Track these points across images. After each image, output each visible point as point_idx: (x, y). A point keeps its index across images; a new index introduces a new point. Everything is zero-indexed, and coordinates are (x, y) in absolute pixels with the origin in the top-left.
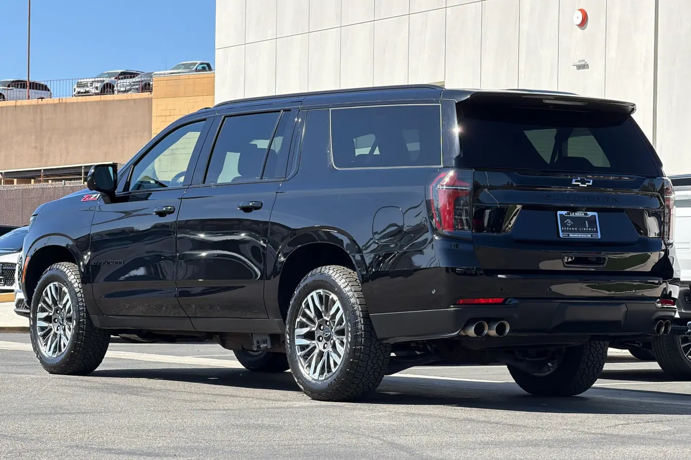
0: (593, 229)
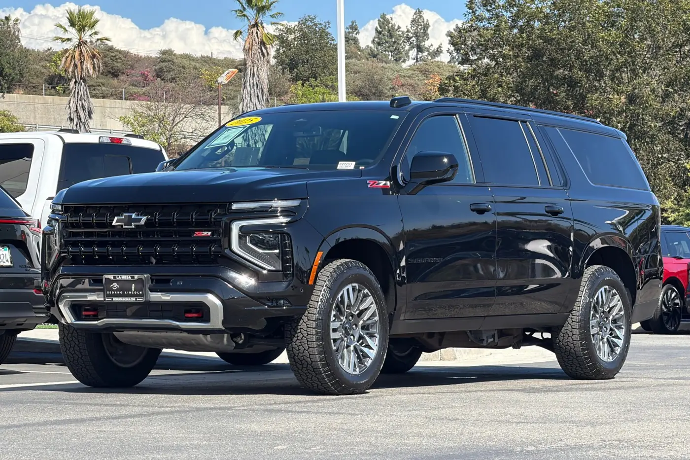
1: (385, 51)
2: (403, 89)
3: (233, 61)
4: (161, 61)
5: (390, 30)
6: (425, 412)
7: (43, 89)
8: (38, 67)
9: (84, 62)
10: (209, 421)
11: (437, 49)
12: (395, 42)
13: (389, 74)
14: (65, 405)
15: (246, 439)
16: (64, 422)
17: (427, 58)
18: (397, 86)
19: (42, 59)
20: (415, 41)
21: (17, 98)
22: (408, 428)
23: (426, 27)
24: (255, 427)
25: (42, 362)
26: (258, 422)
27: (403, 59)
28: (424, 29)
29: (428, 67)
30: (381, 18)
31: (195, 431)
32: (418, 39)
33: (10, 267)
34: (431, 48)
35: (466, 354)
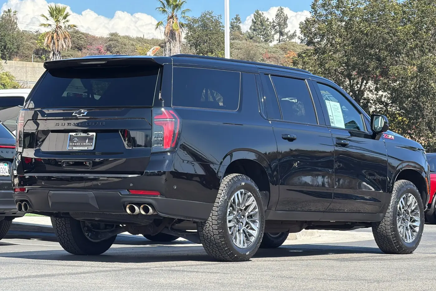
0: (90, 144)
1: (258, 35)
2: (269, 60)
3: (157, 40)
4: (110, 41)
5: (261, 21)
6: (272, 273)
7: (31, 58)
8: (29, 43)
9: (59, 40)
10: (134, 277)
11: (293, 34)
12: (265, 29)
13: (261, 50)
14: (42, 265)
15: (156, 288)
16: (42, 276)
17: (286, 40)
18: (265, 59)
19: (31, 38)
20: (278, 29)
21: (15, 64)
22: (260, 282)
23: (286, 19)
24: (162, 281)
25: (28, 238)
26: (165, 278)
27: (270, 40)
28: (284, 21)
29: (286, 46)
30: (256, 13)
31: (124, 282)
32: (280, 27)
33: (8, 176)
34: (289, 33)
35: (304, 235)
